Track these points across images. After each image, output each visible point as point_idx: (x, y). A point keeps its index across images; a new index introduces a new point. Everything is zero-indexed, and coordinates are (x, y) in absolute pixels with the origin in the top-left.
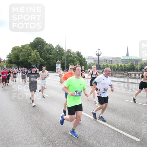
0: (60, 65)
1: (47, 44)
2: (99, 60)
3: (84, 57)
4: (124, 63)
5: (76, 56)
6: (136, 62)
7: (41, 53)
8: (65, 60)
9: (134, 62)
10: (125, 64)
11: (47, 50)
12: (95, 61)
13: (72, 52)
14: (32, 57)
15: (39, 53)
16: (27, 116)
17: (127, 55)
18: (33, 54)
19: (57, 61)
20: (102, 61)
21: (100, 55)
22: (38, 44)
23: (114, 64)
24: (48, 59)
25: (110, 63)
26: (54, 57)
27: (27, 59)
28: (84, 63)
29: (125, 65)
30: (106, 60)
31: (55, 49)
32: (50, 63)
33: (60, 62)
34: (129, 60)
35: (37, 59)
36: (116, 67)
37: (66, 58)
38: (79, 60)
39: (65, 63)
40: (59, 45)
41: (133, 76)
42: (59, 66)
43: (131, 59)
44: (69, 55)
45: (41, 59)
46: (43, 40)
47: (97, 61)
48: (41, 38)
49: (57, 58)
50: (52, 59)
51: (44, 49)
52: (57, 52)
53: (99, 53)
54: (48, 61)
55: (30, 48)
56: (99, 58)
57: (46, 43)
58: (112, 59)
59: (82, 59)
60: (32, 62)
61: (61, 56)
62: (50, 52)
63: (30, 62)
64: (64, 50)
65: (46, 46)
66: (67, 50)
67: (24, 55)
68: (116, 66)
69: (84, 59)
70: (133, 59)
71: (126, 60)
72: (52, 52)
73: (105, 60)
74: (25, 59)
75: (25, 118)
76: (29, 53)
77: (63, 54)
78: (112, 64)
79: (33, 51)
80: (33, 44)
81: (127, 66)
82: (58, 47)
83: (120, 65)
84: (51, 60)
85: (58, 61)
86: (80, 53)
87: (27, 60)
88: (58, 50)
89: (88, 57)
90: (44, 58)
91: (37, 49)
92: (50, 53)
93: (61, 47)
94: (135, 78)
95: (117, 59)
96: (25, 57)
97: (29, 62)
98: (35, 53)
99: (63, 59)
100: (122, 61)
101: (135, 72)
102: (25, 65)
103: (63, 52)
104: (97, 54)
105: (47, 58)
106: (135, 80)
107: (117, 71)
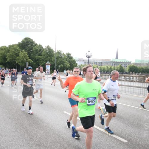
0: (50, 66)
1: (36, 45)
2: (90, 62)
3: (74, 59)
4: (113, 65)
5: (67, 57)
6: (125, 65)
7: (30, 54)
8: (55, 61)
9: (123, 64)
10: (115, 66)
11: (36, 50)
12: (85, 63)
13: (62, 53)
14: (20, 58)
15: (28, 54)
16: (13, 119)
17: (117, 58)
18: (21, 54)
19: (46, 62)
20: (92, 63)
21: (90, 57)
22: (27, 44)
23: (104, 67)
24: (38, 60)
25: (100, 65)
26: (43, 58)
27: (15, 59)
28: (74, 65)
29: (114, 68)
30: (97, 62)
31: (45, 50)
32: (39, 64)
33: (49, 63)
34: (119, 62)
35: (25, 60)
36: (106, 70)
37: (56, 59)
38: (69, 62)
39: (54, 64)
40: (49, 46)
41: (122, 78)
42: (48, 68)
43: (120, 61)
44: (59, 56)
45: (29, 60)
46: (32, 40)
47: (87, 63)
48: (30, 39)
49: (47, 59)
50: (42, 60)
51: (33, 49)
52: (47, 53)
53: (90, 55)
54: (38, 62)
55: (18, 48)
56: (90, 60)
57: (36, 43)
58: (102, 62)
59: (72, 61)
60: (20, 63)
61: (51, 57)
62: (39, 52)
63: (18, 63)
64: (54, 52)
65: (36, 47)
66: (57, 51)
67: (12, 56)
68: (106, 68)
69: (74, 61)
70: (122, 61)
71: (116, 62)
72: (41, 53)
73: (95, 62)
74: (13, 59)
75: (11, 121)
76: (17, 54)
77: (53, 55)
78: (102, 67)
79: (22, 51)
80: (21, 45)
81: (116, 68)
82: (48, 48)
83: (109, 68)
84: (40, 61)
85: (48, 63)
86: (70, 55)
87: (15, 61)
88: (47, 51)
89: (78, 59)
90: (33, 59)
91: (26, 50)
92: (39, 54)
93: (51, 48)
94: (124, 80)
95: (107, 62)
96: (13, 58)
97: (16, 63)
98: (23, 54)
99: (53, 60)
100: (112, 63)
101: (124, 75)
102: (12, 66)
103: (53, 53)
104: (88, 56)
105: (36, 59)
106: (124, 82)
107: (106, 73)
